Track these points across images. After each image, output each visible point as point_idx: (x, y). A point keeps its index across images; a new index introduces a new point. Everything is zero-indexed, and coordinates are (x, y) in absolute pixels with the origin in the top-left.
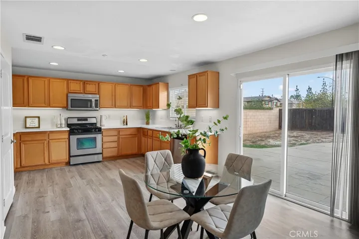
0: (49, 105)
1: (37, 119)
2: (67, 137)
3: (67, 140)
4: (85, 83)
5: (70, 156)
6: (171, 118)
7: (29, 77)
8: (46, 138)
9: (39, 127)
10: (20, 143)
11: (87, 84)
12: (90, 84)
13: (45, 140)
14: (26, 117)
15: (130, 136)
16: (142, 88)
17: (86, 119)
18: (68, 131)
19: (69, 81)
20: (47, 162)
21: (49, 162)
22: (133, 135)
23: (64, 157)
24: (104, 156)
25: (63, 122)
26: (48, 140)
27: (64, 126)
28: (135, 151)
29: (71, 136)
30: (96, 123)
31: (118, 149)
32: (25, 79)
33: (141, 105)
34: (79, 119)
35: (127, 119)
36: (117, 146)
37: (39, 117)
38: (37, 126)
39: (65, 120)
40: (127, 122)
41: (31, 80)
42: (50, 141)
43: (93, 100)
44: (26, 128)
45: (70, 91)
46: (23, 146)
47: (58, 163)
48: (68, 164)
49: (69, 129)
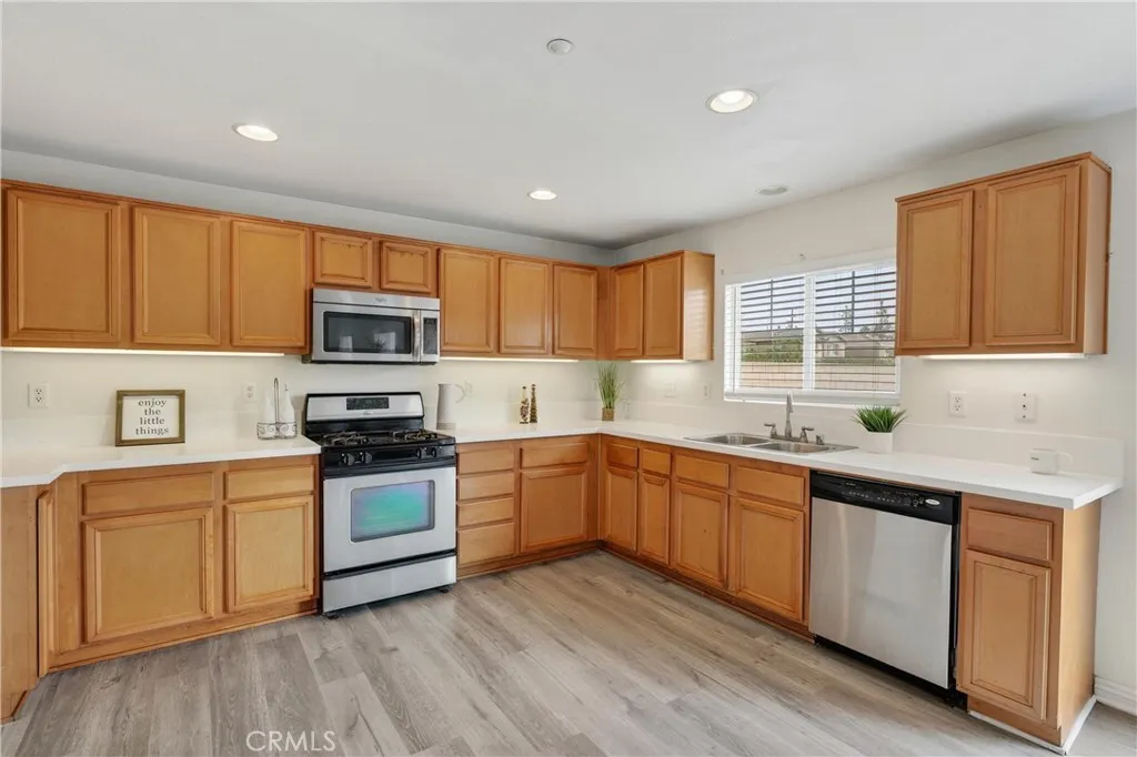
0: (227, 338)
1: (173, 402)
2: (309, 485)
3: (310, 499)
4: (382, 245)
5: (322, 576)
6: (728, 395)
7: (135, 205)
8: (213, 495)
9: (181, 439)
10: (82, 527)
11: (391, 249)
12: (402, 252)
13: (209, 505)
14: (121, 395)
15: (559, 470)
16: (593, 280)
17: (380, 400)
18: (314, 456)
19: (319, 235)
20: (214, 608)
21: (225, 609)
22: (571, 467)
23: (294, 580)
24: (461, 561)
25: (290, 415)
26: (220, 503)
27: (290, 433)
28: (577, 530)
29: (326, 482)
30: (421, 418)
31: (518, 530)
32: (119, 213)
33: (591, 345)
34: (355, 401)
35: (533, 400)
36: (511, 515)
37: (181, 395)
38: (174, 433)
39: (294, 401)
40: (533, 409)
41: (143, 221)
42: (232, 508)
43: (417, 320)
44: (120, 442)
45: (319, 279)
46: (96, 540)
47: (266, 610)
48: (314, 607)
49: (316, 449)
